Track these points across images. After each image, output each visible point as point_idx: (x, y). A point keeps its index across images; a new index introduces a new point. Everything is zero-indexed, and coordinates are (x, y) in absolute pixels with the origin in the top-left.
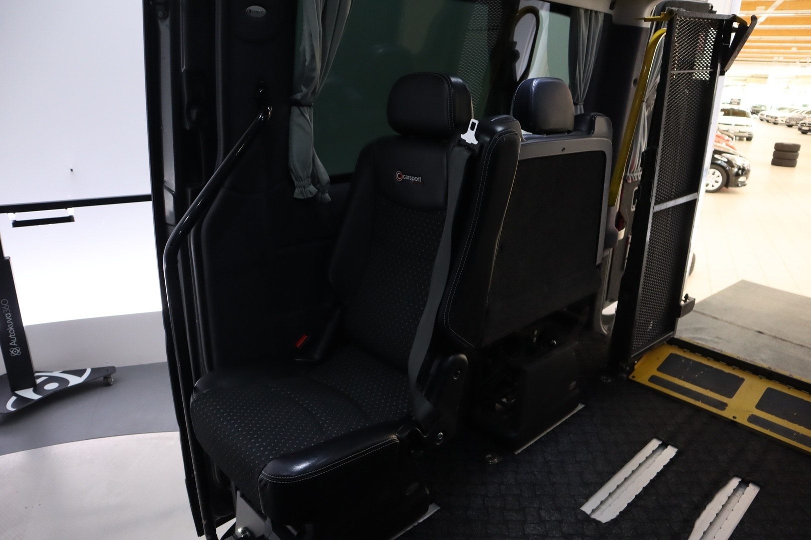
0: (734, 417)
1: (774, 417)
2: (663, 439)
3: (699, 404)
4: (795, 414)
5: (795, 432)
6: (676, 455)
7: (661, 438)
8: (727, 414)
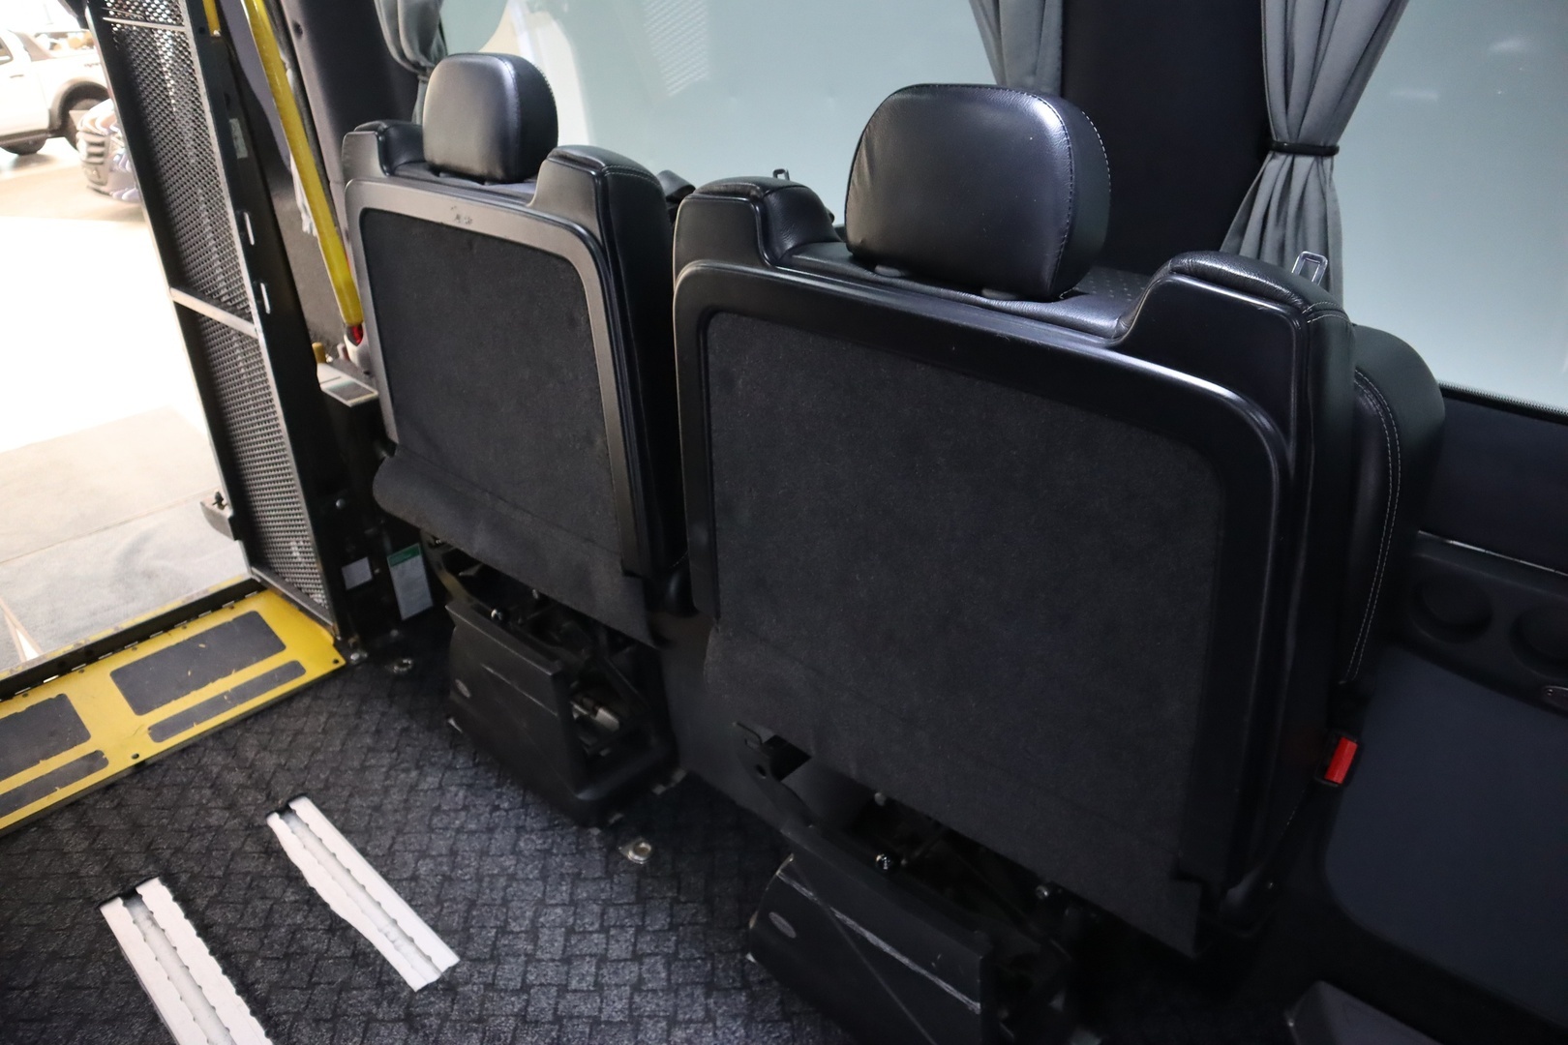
0: (137, 756)
1: (174, 703)
2: (115, 893)
3: (61, 794)
4: (189, 673)
5: (222, 695)
6: (169, 887)
7: (111, 895)
8: (119, 763)
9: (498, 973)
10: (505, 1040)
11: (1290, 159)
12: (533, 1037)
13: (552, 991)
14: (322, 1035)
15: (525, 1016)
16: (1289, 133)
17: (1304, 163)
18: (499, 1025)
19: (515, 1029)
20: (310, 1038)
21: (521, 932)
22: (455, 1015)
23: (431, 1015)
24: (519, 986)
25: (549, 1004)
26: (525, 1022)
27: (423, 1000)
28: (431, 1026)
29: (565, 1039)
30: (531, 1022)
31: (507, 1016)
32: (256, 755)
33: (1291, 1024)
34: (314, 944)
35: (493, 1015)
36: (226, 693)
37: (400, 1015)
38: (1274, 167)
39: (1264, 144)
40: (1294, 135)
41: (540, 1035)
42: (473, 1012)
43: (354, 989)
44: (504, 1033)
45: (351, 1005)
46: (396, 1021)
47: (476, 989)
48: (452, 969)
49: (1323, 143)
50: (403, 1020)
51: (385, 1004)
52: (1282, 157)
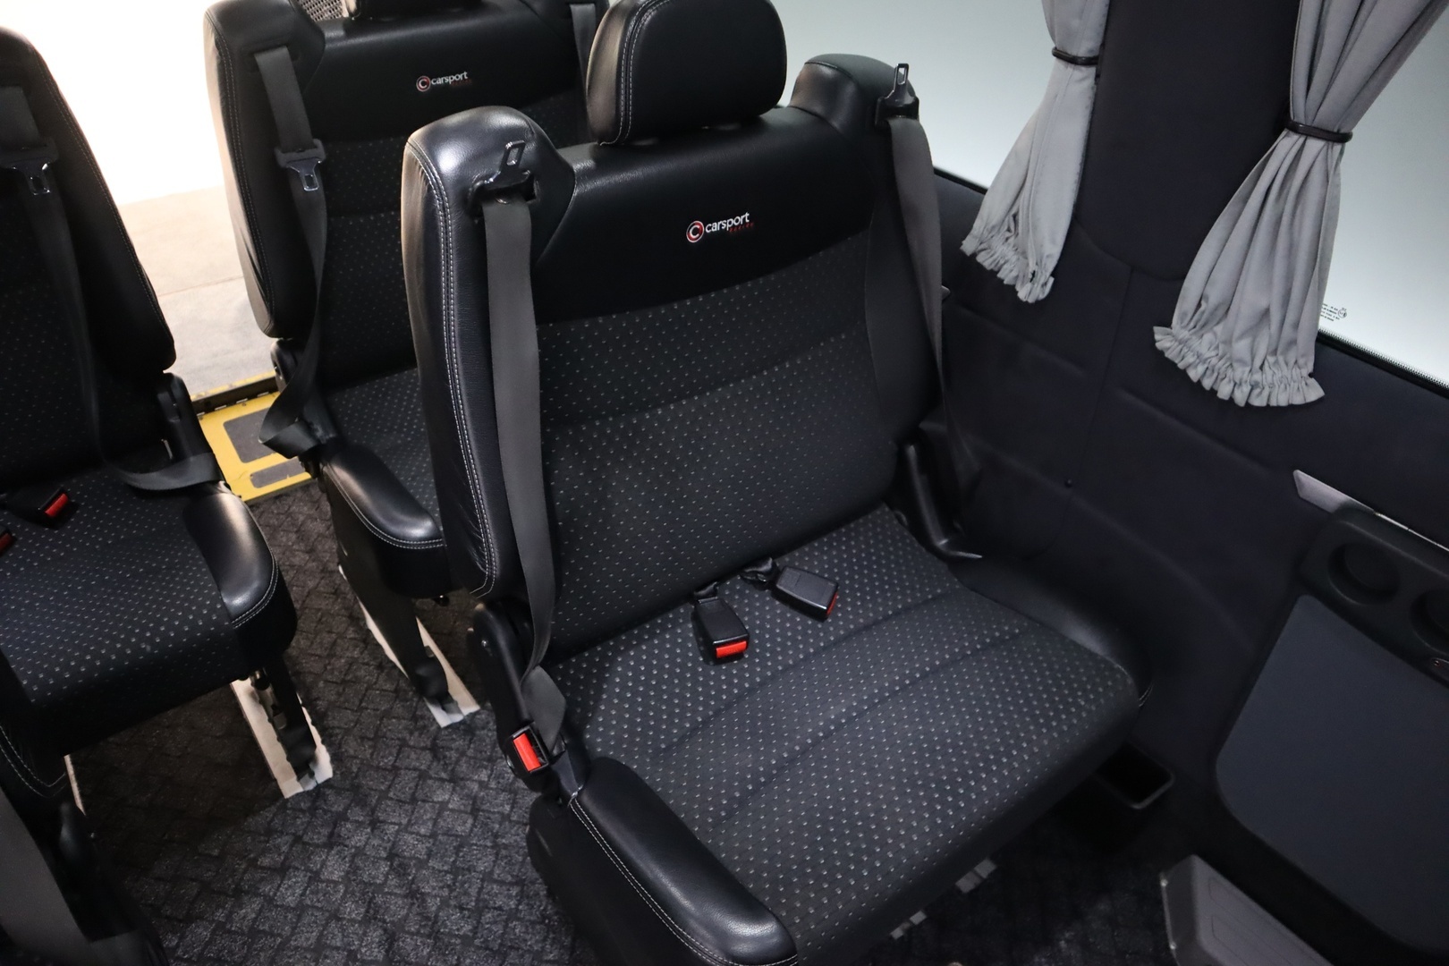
11: (1302, 139)
14: (365, 750)
16: (1306, 116)
17: (1314, 145)
20: (355, 751)
22: (470, 753)
23: (453, 750)
27: (447, 735)
28: (451, 757)
33: (1164, 885)
37: (427, 745)
38: (1286, 144)
39: (1282, 121)
40: (1310, 118)
42: (486, 752)
43: (394, 718)
45: (390, 730)
46: (424, 749)
47: (490, 734)
48: (473, 715)
49: (1335, 130)
50: (429, 749)
51: (416, 734)
52: (1295, 137)
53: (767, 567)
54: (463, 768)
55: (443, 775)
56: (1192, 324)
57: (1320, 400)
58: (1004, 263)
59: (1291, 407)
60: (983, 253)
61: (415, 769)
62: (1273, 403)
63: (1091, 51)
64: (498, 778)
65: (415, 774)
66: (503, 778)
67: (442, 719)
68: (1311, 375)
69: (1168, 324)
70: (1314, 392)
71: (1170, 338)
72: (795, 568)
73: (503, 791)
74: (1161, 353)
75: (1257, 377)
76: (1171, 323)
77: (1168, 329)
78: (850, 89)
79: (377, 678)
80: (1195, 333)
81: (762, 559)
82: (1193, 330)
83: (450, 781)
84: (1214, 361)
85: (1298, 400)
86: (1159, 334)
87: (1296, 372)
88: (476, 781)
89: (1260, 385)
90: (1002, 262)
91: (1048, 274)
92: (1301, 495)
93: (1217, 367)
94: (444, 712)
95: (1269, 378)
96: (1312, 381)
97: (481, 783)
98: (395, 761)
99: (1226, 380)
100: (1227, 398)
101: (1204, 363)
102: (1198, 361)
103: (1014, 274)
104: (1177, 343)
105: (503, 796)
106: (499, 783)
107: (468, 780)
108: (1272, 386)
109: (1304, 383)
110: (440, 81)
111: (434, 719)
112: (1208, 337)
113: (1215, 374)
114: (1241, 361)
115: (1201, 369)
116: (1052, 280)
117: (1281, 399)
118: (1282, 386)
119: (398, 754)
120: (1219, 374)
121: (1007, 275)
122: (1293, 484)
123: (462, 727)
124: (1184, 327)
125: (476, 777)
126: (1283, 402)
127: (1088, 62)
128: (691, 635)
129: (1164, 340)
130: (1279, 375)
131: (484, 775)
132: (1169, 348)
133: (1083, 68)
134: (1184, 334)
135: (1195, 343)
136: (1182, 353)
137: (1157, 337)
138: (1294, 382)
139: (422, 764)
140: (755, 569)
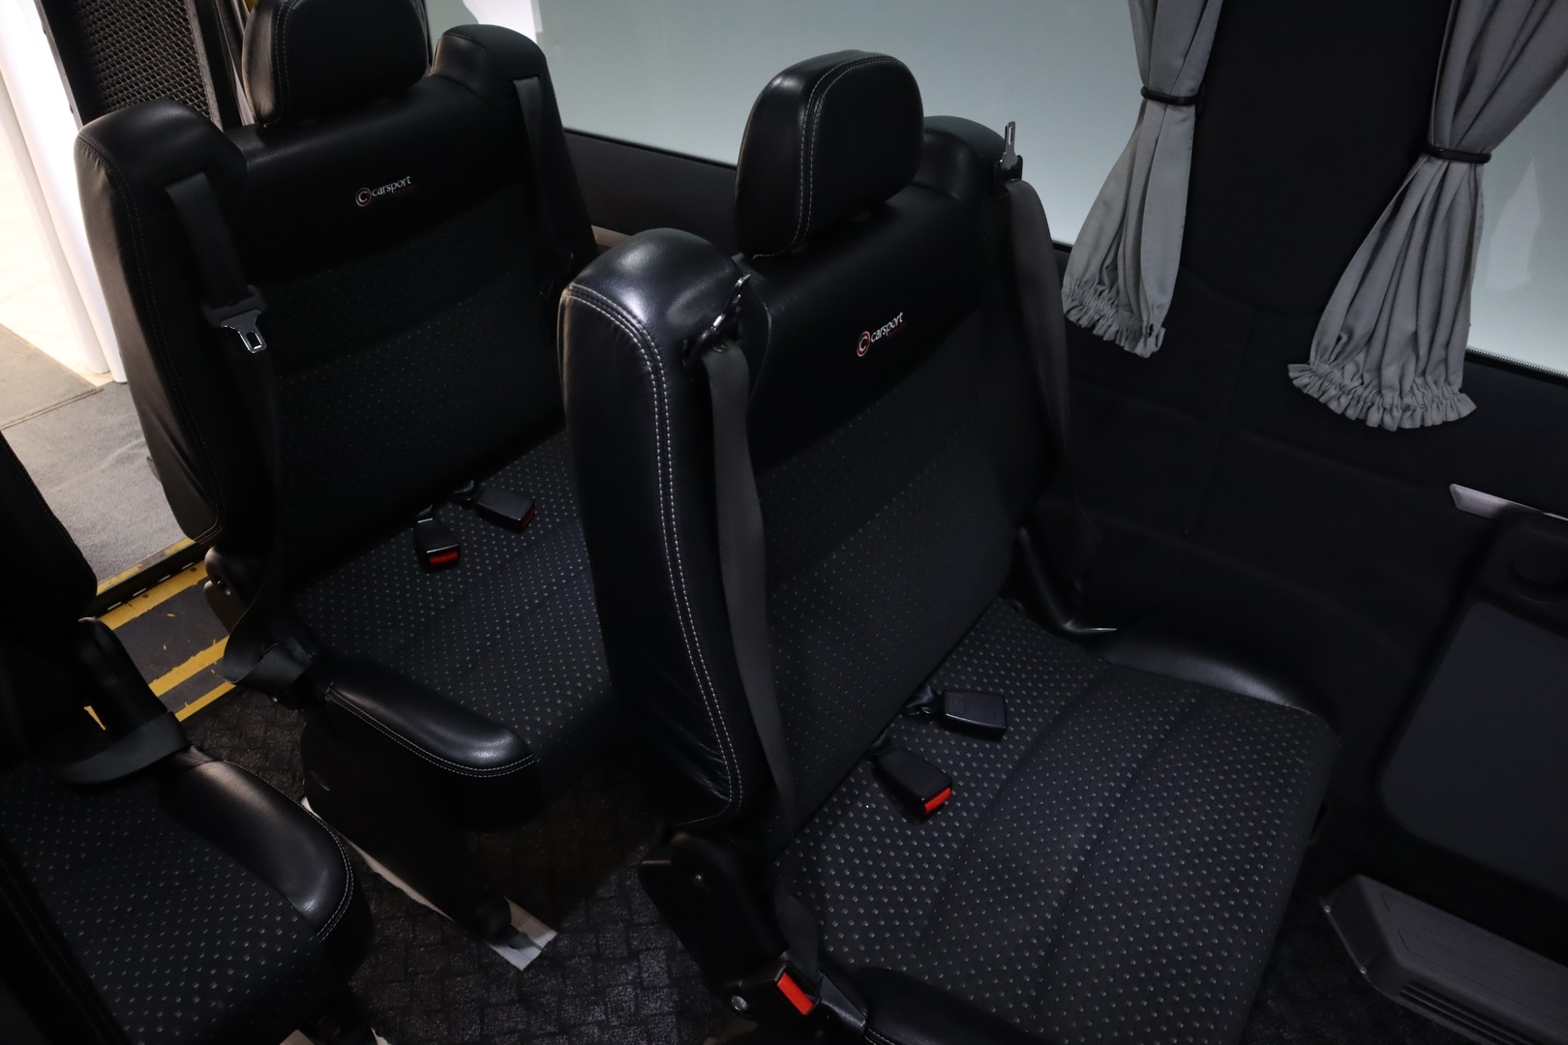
4: (165, 648)
5: (210, 667)
9: (600, 942)
10: (629, 1010)
11: (1446, 164)
12: (656, 1003)
13: (661, 954)
14: (438, 1026)
15: (641, 983)
16: (1451, 141)
17: (1459, 169)
18: (619, 994)
19: (636, 996)
20: (427, 1031)
21: (611, 898)
22: (570, 991)
23: (547, 994)
24: (625, 954)
25: (662, 968)
26: (643, 989)
27: (532, 979)
28: (549, 1004)
29: (687, 1001)
30: (649, 988)
31: (623, 985)
32: (265, 733)
33: (1327, 911)
34: (398, 933)
35: (610, 986)
36: (212, 666)
37: (513, 997)
38: (1427, 172)
39: (1421, 146)
40: (1455, 143)
41: (662, 1000)
42: (588, 985)
43: (458, 975)
44: (626, 1002)
45: (458, 992)
46: (511, 1003)
47: (584, 961)
48: (551, 944)
49: (1478, 151)
50: (518, 1002)
51: (494, 987)
52: (1440, 162)
53: (927, 696)
54: (570, 1012)
55: (550, 1028)
56: (1333, 358)
57: (1473, 413)
58: (1100, 319)
59: (1445, 424)
60: (1073, 312)
61: (511, 1032)
62: (1429, 423)
63: (1192, 90)
64: (617, 1011)
65: (514, 1038)
66: (622, 1010)
67: (520, 959)
68: (1461, 391)
69: (1305, 359)
70: (1466, 407)
71: (1308, 374)
72: (956, 690)
73: (629, 1025)
74: (1298, 391)
75: (1408, 400)
76: (1308, 357)
77: (1305, 366)
78: (961, 156)
79: (414, 933)
80: (1338, 365)
81: (921, 688)
82: (1335, 363)
83: (561, 1033)
84: (1360, 390)
85: (1452, 417)
86: (1294, 371)
87: (1447, 390)
88: (592, 1023)
89: (1412, 408)
90: (1096, 318)
91: (1160, 326)
92: (1459, 507)
93: (1363, 397)
94: (515, 951)
95: (1420, 399)
96: (1464, 395)
97: (599, 1023)
98: (482, 1030)
99: (1375, 408)
100: (1376, 426)
101: (1348, 394)
102: (1340, 393)
103: (1114, 329)
104: (1317, 378)
105: (632, 1033)
106: (620, 1017)
107: (581, 1025)
108: (1425, 407)
109: (1456, 400)
110: (381, 191)
111: (508, 963)
112: (1350, 368)
113: (1361, 403)
114: (1391, 387)
115: (1344, 400)
116: (1163, 331)
117: (1434, 418)
118: (1435, 405)
119: (482, 1020)
120: (1365, 402)
121: (1106, 332)
122: (1450, 499)
123: (545, 963)
124: (1325, 362)
125: (591, 1018)
126: (1438, 421)
127: (1187, 102)
128: (882, 796)
129: (1300, 377)
130: (1429, 395)
131: (598, 1014)
132: (1306, 385)
133: (1185, 109)
134: (1325, 368)
135: (1337, 374)
136: (1323, 388)
137: (1292, 375)
138: (1446, 399)
139: (517, 1023)
140: (917, 703)
